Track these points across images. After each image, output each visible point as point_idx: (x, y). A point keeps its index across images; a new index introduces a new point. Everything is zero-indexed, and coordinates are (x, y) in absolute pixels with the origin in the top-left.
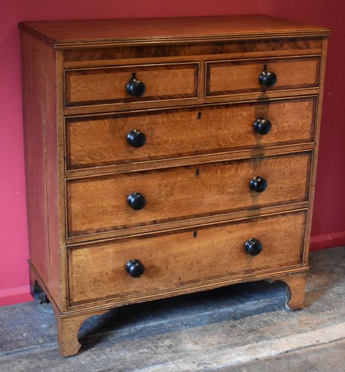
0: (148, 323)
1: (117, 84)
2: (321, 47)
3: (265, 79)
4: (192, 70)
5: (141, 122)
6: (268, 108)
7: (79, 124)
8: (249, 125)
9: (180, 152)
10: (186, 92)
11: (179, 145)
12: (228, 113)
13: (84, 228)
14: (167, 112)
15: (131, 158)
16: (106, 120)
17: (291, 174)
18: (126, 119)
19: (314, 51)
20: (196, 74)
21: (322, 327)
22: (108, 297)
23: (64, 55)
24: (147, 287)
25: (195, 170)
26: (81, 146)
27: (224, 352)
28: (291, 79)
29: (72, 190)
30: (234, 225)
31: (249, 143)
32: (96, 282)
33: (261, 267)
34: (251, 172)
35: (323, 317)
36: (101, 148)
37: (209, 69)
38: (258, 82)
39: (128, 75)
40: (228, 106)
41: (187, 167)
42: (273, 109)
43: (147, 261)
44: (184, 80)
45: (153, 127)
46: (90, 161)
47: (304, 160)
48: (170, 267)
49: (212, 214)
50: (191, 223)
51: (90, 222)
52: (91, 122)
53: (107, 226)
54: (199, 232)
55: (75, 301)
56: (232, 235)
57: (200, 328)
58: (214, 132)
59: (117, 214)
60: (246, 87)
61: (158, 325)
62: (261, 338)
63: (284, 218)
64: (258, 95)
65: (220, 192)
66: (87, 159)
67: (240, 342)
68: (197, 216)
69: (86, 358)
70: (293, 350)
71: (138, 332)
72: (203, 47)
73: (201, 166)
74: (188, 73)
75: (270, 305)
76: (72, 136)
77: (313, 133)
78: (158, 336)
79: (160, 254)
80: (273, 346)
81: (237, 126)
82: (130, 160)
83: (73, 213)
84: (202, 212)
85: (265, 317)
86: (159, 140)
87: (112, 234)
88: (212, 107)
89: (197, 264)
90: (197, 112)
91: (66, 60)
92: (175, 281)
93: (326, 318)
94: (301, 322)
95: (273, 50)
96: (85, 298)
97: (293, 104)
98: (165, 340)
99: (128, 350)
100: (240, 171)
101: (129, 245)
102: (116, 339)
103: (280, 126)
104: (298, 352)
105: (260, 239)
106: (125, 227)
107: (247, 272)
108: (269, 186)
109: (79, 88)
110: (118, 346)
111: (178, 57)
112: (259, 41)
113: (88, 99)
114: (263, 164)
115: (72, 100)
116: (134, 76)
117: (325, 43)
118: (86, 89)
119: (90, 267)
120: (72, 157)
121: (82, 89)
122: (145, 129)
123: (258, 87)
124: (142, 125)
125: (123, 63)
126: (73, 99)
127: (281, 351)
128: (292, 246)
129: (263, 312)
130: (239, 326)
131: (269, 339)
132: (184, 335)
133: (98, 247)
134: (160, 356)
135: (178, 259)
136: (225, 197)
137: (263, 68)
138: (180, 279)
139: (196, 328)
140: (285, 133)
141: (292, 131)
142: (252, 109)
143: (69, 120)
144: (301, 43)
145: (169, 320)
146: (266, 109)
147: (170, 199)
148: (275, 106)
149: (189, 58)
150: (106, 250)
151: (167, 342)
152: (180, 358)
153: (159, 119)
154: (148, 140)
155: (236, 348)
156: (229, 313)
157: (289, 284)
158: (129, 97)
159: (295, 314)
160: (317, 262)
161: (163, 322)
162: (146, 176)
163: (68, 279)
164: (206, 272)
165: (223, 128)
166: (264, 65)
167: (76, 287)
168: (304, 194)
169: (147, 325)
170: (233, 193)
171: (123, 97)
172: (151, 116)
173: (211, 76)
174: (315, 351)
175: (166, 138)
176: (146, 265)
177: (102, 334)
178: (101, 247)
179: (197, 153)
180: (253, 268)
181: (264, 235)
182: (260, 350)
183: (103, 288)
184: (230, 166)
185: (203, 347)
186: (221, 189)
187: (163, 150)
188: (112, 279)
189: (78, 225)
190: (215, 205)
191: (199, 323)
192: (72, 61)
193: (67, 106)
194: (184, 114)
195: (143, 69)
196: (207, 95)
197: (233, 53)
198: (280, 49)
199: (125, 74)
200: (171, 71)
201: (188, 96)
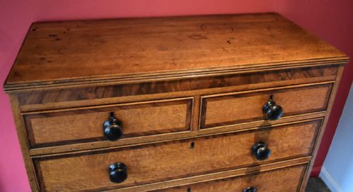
1: (91, 125)
2: (336, 74)
3: (270, 111)
4: (185, 105)
5: (124, 156)
6: (269, 133)
7: (50, 161)
9: (169, 176)
10: (177, 127)
11: (169, 171)
12: (225, 141)
14: (154, 145)
16: (82, 157)
17: (285, 181)
18: (105, 154)
19: (327, 78)
20: (190, 109)
25: (186, 189)
26: (55, 180)
28: (298, 105)
31: (245, 163)
34: (245, 184)
36: (80, 180)
37: (204, 103)
38: (261, 111)
39: (106, 114)
40: (225, 135)
42: (275, 134)
45: (139, 159)
47: (299, 170)
52: (64, 159)
58: (207, 157)
60: (247, 117)
64: (259, 123)
72: (199, 82)
73: (192, 186)
74: (179, 109)
76: (43, 172)
77: (312, 149)
81: (234, 150)
86: (146, 169)
88: (207, 137)
90: (190, 144)
91: (22, 104)
95: (283, 79)
100: (233, 185)
103: (280, 146)
109: (44, 130)
111: (167, 94)
112: (268, 72)
113: (58, 139)
114: (258, 177)
115: (37, 142)
116: (112, 114)
117: (341, 70)
120: (48, 189)
121: (47, 131)
122: (129, 162)
123: (262, 115)
124: (125, 158)
125: (98, 103)
126: (39, 141)
137: (267, 98)
140: (284, 151)
141: (292, 149)
142: (252, 135)
143: (37, 160)
144: (314, 71)
146: (266, 134)
148: (277, 131)
153: (145, 152)
154: (132, 170)
165: (219, 153)
166: (270, 95)
171: (100, 135)
172: (136, 150)
173: (207, 110)
175: (154, 167)
184: (223, 182)
187: (150, 177)
192: (30, 104)
193: (31, 148)
194: (174, 145)
195: (121, 108)
196: (201, 128)
197: (235, 85)
198: (290, 79)
199: (100, 113)
200: (158, 107)
201: (179, 130)
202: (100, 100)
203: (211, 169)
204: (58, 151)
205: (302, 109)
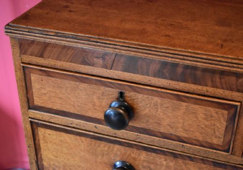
1: (96, 100)
5: (133, 155)
16: (83, 139)
26: (53, 155)
39: (115, 93)
44: (207, 123)
45: (152, 166)
74: (214, 114)
111: (200, 87)
113: (57, 107)
125: (106, 75)
126: (38, 102)
143: (35, 124)
153: (162, 160)
194: (203, 165)
195: (134, 90)
199: (107, 89)
200: (184, 104)
201: (212, 146)
202: (108, 71)
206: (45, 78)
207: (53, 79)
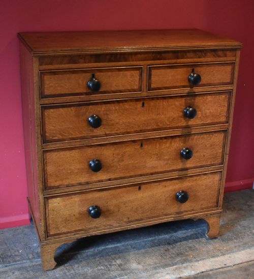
0: (107, 245)
1: (81, 82)
2: (235, 56)
3: (192, 79)
4: (138, 72)
5: (99, 109)
6: (194, 100)
7: (52, 110)
8: (181, 112)
9: (128, 131)
10: (133, 88)
11: (128, 126)
12: (165, 103)
13: (57, 184)
14: (118, 102)
15: (91, 135)
16: (72, 108)
17: (211, 146)
18: (87, 107)
19: (229, 58)
20: (141, 75)
21: (230, 253)
22: (76, 231)
23: (39, 60)
24: (105, 224)
25: (140, 143)
26: (53, 126)
27: (158, 271)
28: (213, 79)
29: (48, 158)
30: (169, 182)
31: (180, 124)
32: (67, 221)
33: (188, 210)
34: (182, 144)
35: (231, 244)
36: (69, 128)
37: (150, 71)
38: (187, 81)
39: (89, 75)
40: (164, 98)
41: (134, 141)
42: (198, 100)
43: (104, 206)
44: (131, 79)
45: (108, 113)
46: (61, 137)
47: (221, 136)
48: (121, 210)
49: (152, 174)
50: (137, 180)
51: (62, 180)
52: (61, 109)
53: (74, 182)
54: (143, 187)
55: (51, 233)
56: (167, 189)
57: (143, 251)
58: (154, 117)
59: (82, 174)
60: (178, 84)
61: (115, 247)
62: (186, 261)
63: (205, 177)
64: (187, 90)
65: (159, 159)
66: (58, 135)
67: (170, 263)
68: (141, 175)
69: (60, 272)
70: (207, 271)
71: (100, 252)
72: (146, 55)
73: (144, 141)
74: (134, 74)
75: (195, 234)
76: (46, 119)
77: (228, 117)
78: (113, 256)
79: (114, 202)
80: (193, 267)
81: (171, 112)
82: (91, 136)
83: (48, 174)
84: (145, 173)
85: (190, 243)
86: (113, 122)
87: (78, 188)
88: (153, 99)
89: (141, 208)
90: (142, 102)
91: (41, 64)
92: (125, 220)
93: (233, 245)
94: (215, 248)
95: (199, 57)
96: (59, 232)
97: (214, 97)
98: (117, 259)
99: (90, 267)
100: (173, 144)
101: (90, 196)
102: (83, 258)
103: (204, 112)
104: (211, 272)
105: (188, 191)
106: (87, 183)
107: (178, 213)
108: (195, 155)
109: (51, 85)
110: (84, 263)
111: (127, 63)
112: (189, 51)
113: (59, 92)
114: (190, 139)
115: (46, 94)
116: (93, 76)
117: (238, 53)
118: (57, 85)
119: (62, 210)
120: (47, 134)
121: (53, 85)
122: (102, 115)
123: (188, 84)
124: (99, 111)
126: (47, 92)
127: (198, 272)
128: (210, 196)
129: (190, 239)
130: (171, 250)
131: (191, 261)
132: (132, 256)
133: (68, 197)
134: (112, 273)
135: (127, 205)
136: (162, 163)
137: (192, 70)
138: (129, 218)
139: (140, 251)
140: (207, 117)
141: (213, 116)
142: (183, 100)
143: (44, 108)
144: (220, 53)
145: (123, 243)
146: (193, 101)
147: (121, 164)
148: (200, 98)
149: (135, 63)
150: (73, 199)
151: (119, 262)
152: (126, 275)
153: (112, 107)
154: (104, 122)
155: (167, 269)
156: (166, 239)
157: (208, 221)
158: (89, 91)
159: (212, 242)
160: (232, 200)
161: (118, 245)
162: (103, 148)
163: (46, 219)
164: (148, 213)
165: (161, 114)
166: (192, 68)
167: (52, 224)
168: (220, 159)
169: (107, 247)
170: (168, 160)
171: (85, 91)
172: (107, 105)
173: (152, 76)
174: (222, 273)
175: (118, 121)
176: (103, 209)
177: (74, 253)
178: (70, 197)
179: (141, 131)
180: (182, 210)
181: (191, 188)
182: (184, 271)
183: (72, 225)
184: (165, 140)
185: (143, 266)
186: (159, 156)
187: (116, 129)
188: (78, 219)
189: (52, 182)
190: (155, 167)
191: (144, 247)
192: (45, 65)
193: (42, 98)
194: (131, 103)
195: (100, 71)
196: (149, 90)
197: (169, 59)
198: (204, 57)
199: (86, 74)
200: (122, 72)
201: (134, 90)
202: (87, 64)
203: (157, 127)
204: (58, 102)
205: (215, 82)
206: (52, 76)
207: (57, 76)
